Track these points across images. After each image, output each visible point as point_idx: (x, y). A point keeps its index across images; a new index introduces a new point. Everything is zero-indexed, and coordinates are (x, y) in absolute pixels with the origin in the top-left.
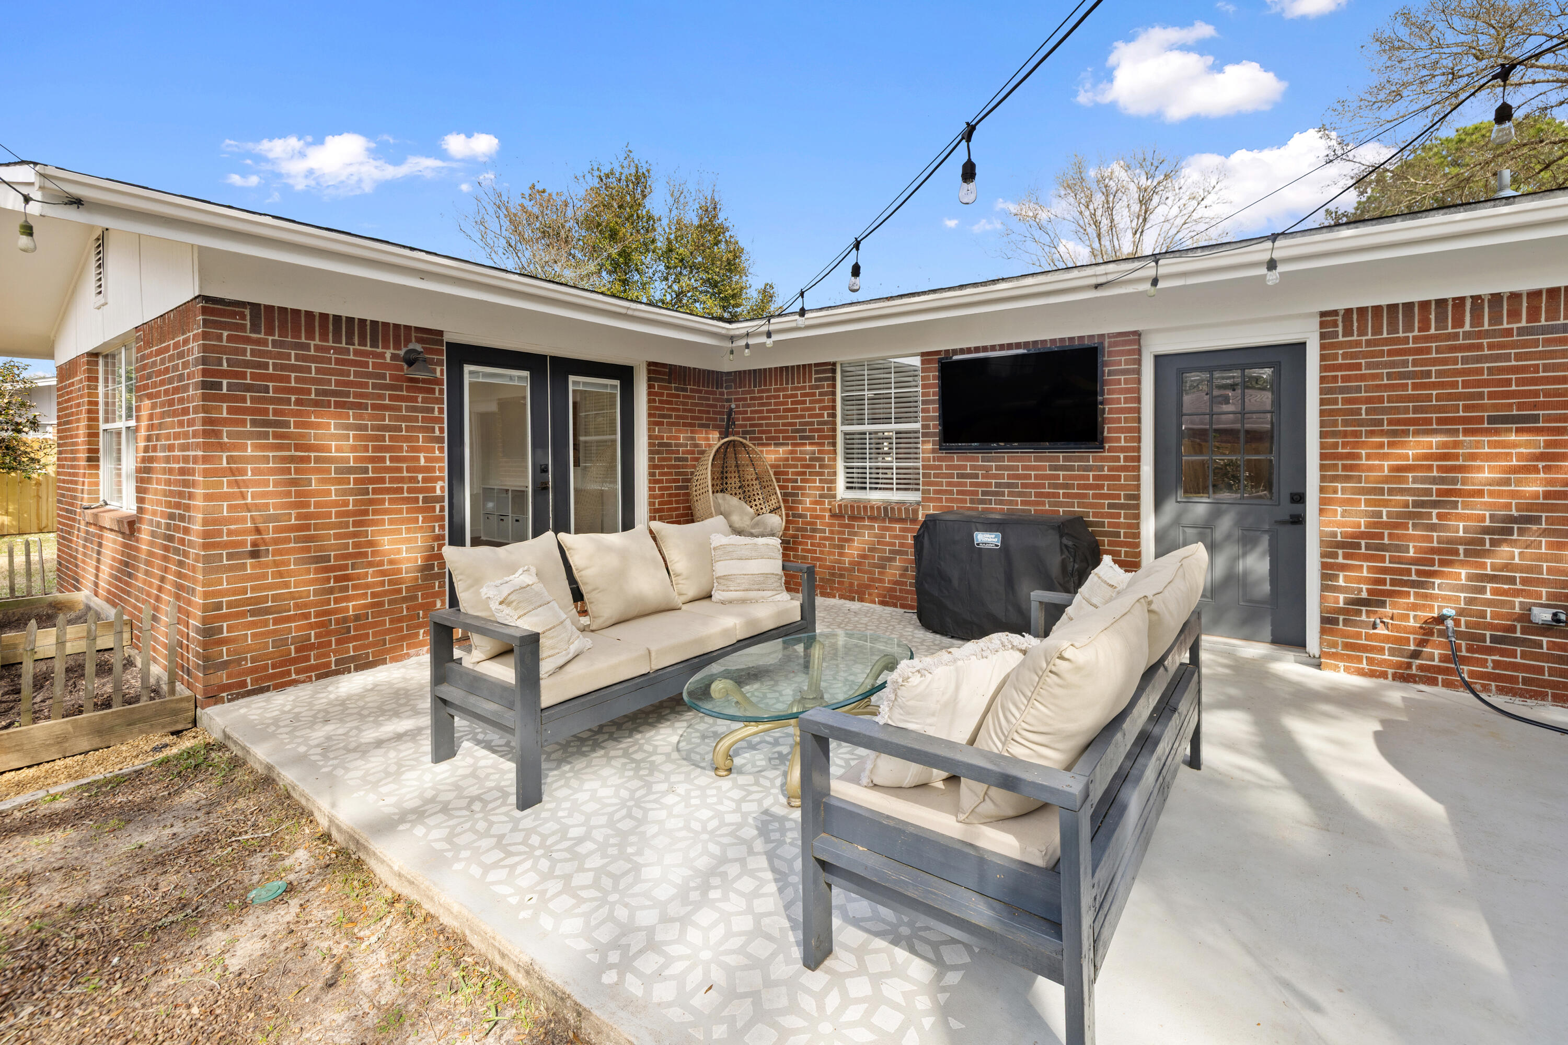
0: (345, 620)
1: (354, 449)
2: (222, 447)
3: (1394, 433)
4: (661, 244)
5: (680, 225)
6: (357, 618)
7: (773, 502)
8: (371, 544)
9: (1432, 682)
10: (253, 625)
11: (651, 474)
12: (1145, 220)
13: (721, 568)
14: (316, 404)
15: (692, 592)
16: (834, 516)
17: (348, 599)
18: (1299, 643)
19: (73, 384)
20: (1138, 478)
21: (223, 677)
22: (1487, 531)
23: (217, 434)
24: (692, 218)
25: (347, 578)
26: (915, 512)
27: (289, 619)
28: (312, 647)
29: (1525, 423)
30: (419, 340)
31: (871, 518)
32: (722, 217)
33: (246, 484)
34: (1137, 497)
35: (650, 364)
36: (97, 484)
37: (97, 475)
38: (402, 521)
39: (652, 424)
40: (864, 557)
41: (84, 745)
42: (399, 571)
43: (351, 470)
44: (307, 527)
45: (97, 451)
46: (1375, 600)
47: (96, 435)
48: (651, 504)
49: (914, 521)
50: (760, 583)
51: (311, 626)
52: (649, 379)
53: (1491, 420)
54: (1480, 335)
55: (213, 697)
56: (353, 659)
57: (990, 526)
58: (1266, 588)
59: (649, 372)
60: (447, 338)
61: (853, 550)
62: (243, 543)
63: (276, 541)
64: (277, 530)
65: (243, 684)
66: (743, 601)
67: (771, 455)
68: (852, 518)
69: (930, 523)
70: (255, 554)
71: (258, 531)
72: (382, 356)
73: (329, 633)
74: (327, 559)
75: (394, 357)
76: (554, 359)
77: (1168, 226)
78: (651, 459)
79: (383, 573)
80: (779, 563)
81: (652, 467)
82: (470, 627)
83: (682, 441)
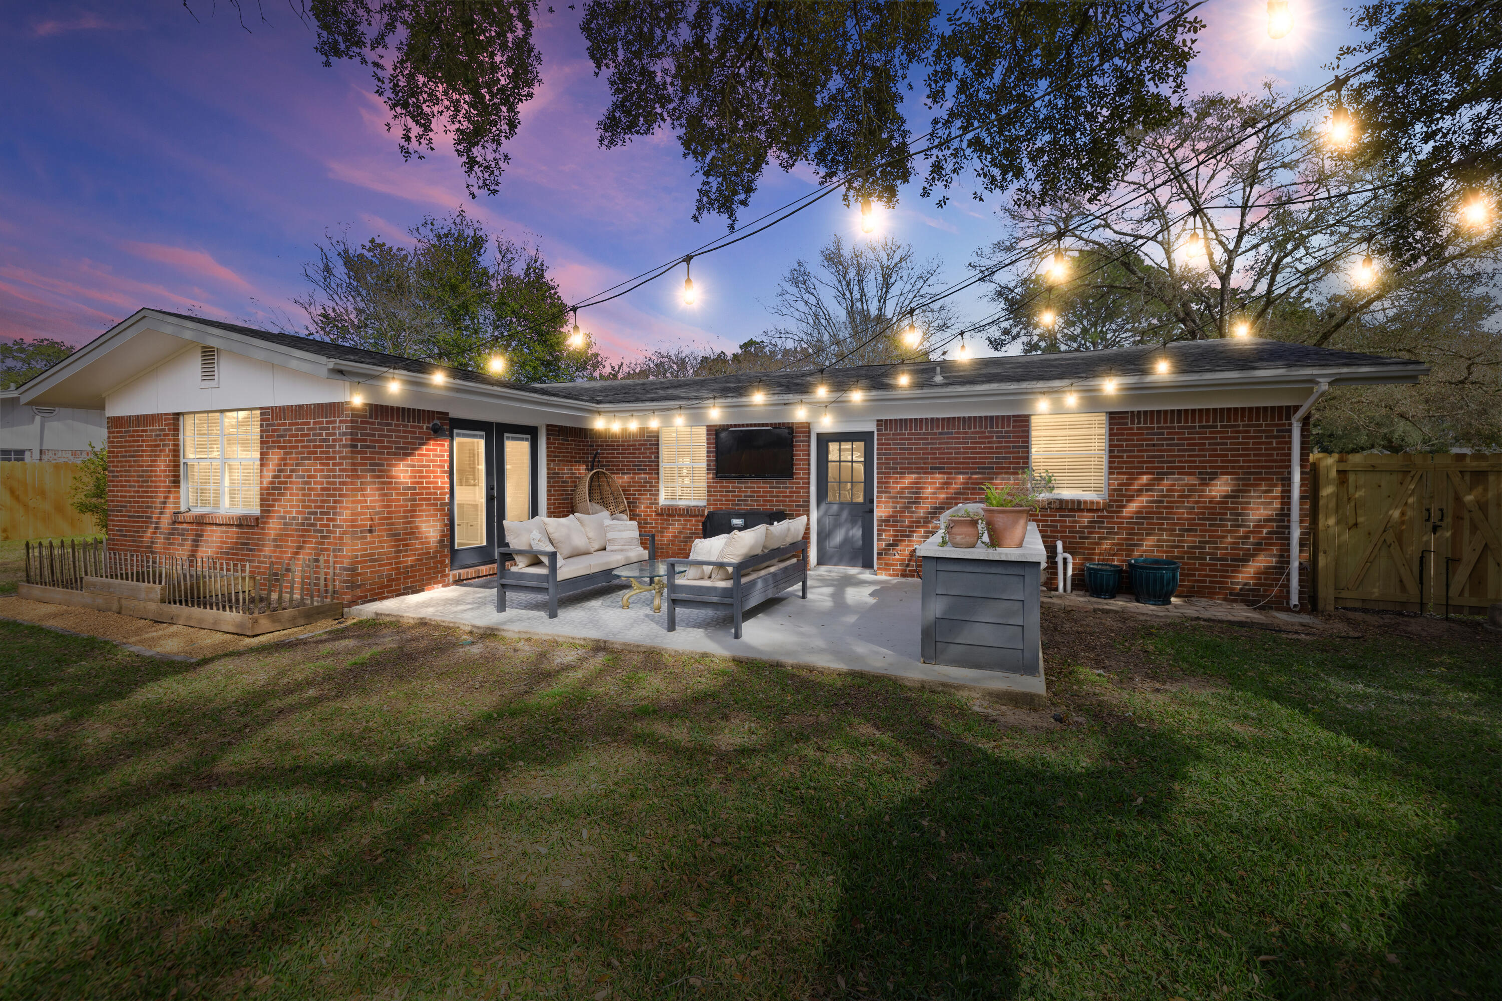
0: (407, 567)
1: (411, 477)
2: (358, 477)
3: (901, 473)
4: (495, 298)
5: (509, 279)
6: (412, 566)
7: (622, 508)
8: (417, 528)
9: (912, 576)
10: (370, 567)
11: (549, 491)
12: (886, 292)
13: (610, 535)
14: (395, 454)
15: (597, 547)
16: (658, 514)
17: (408, 556)
18: (871, 567)
19: (146, 431)
20: (808, 492)
21: (359, 592)
22: (930, 513)
23: (356, 470)
24: (518, 270)
25: (407, 545)
26: (703, 511)
27: (384, 565)
28: (393, 580)
29: (940, 470)
30: (439, 419)
31: (679, 515)
32: (548, 276)
33: (368, 496)
34: (808, 501)
35: (548, 426)
36: (179, 498)
37: (179, 492)
38: (431, 516)
39: (549, 462)
40: (675, 537)
41: (302, 622)
42: (429, 543)
43: (409, 489)
44: (390, 518)
45: (179, 476)
46: (894, 545)
47: (178, 466)
48: (548, 508)
49: (702, 516)
50: (629, 542)
51: (393, 569)
52: (548, 435)
53: (932, 468)
54: (928, 434)
55: (353, 603)
56: (410, 588)
57: (738, 516)
58: (860, 543)
59: (547, 430)
60: (451, 416)
61: (669, 535)
62: (365, 525)
63: (379, 525)
64: (380, 519)
65: (366, 596)
66: (622, 550)
67: (621, 480)
68: (668, 515)
69: (711, 515)
70: (370, 531)
71: (372, 519)
72: (422, 428)
73: (400, 573)
74: (399, 534)
75: (427, 428)
76: (498, 424)
77: (902, 299)
78: (548, 482)
79: (422, 543)
80: (638, 533)
81: (549, 486)
82: (520, 552)
83: (566, 471)
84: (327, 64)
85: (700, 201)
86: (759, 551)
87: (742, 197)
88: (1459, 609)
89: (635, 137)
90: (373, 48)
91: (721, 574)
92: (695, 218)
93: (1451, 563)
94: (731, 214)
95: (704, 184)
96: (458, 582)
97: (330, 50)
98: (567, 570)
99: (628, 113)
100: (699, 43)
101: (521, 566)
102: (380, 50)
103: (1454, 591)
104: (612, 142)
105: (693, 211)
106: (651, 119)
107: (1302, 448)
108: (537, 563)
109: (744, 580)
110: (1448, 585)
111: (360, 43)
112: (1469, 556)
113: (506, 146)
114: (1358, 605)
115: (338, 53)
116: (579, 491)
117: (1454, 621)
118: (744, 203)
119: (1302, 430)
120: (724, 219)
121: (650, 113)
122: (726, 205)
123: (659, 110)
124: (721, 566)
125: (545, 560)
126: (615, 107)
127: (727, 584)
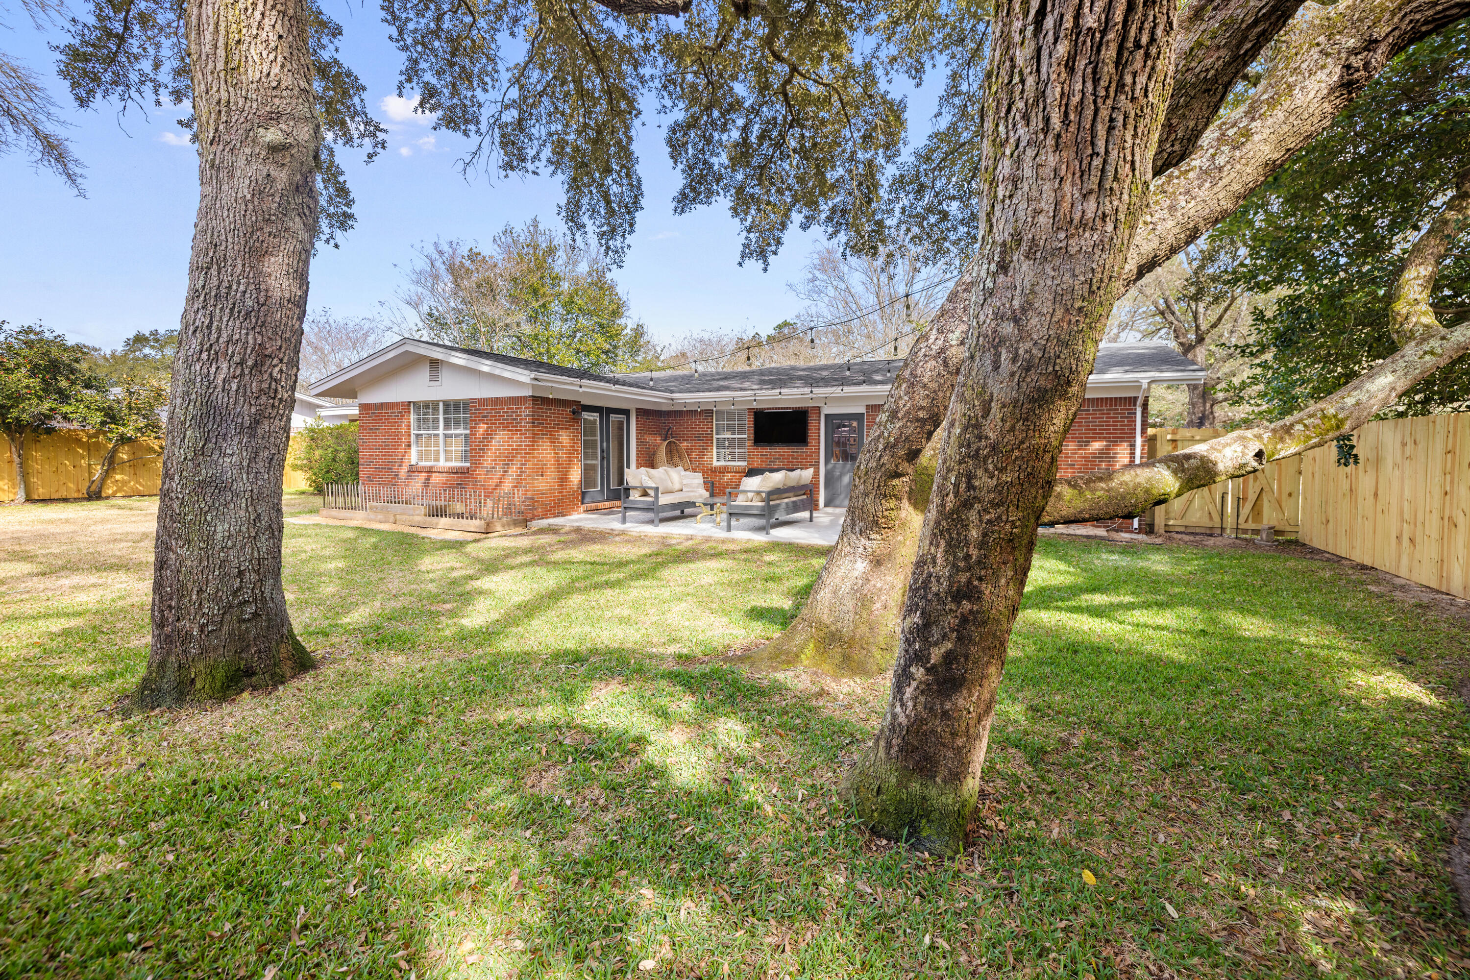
0: (559, 499)
2: (537, 441)
6: (562, 499)
7: (689, 466)
10: (541, 498)
11: (637, 454)
13: (685, 482)
14: (554, 428)
15: (678, 488)
16: (712, 472)
17: (560, 492)
19: (388, 413)
20: (818, 454)
21: (535, 512)
25: (560, 485)
26: (745, 469)
28: (552, 507)
30: (576, 405)
31: (728, 472)
33: (540, 453)
34: (819, 459)
35: (636, 409)
36: (411, 456)
37: (411, 452)
38: (572, 468)
40: (725, 487)
42: (570, 485)
45: (411, 442)
47: (410, 435)
48: (637, 466)
49: (744, 472)
50: (697, 486)
52: (636, 415)
55: (532, 519)
56: (561, 513)
59: (636, 412)
60: (582, 403)
62: (539, 472)
63: (548, 472)
64: (549, 468)
66: (694, 490)
67: (685, 447)
68: (720, 472)
69: (750, 471)
70: (542, 475)
72: (567, 411)
73: (556, 503)
75: (570, 411)
76: (607, 408)
78: (637, 448)
79: (567, 485)
80: (702, 481)
81: (637, 451)
82: (635, 488)
83: (650, 439)
84: (507, 176)
85: (743, 252)
86: (781, 486)
87: (773, 248)
88: (1245, 531)
89: (698, 206)
90: (533, 162)
91: (759, 498)
92: (740, 264)
93: (1239, 501)
94: (766, 262)
95: (746, 238)
96: (586, 511)
97: (509, 166)
98: (664, 500)
99: (693, 189)
100: (745, 141)
101: (635, 496)
102: (537, 163)
103: (1242, 520)
104: (683, 211)
105: (739, 259)
106: (710, 193)
107: (1143, 425)
108: (645, 494)
109: (771, 503)
110: (1238, 516)
111: (524, 160)
112: (1252, 497)
113: (630, 239)
114: (1182, 529)
115: (512, 168)
116: (659, 454)
117: (1240, 539)
118: (775, 253)
119: (1143, 413)
120: (760, 264)
121: (709, 190)
122: (762, 254)
123: (715, 187)
124: (758, 493)
125: (652, 493)
126: (685, 186)
127: (762, 504)
